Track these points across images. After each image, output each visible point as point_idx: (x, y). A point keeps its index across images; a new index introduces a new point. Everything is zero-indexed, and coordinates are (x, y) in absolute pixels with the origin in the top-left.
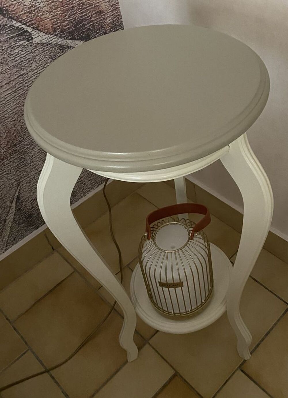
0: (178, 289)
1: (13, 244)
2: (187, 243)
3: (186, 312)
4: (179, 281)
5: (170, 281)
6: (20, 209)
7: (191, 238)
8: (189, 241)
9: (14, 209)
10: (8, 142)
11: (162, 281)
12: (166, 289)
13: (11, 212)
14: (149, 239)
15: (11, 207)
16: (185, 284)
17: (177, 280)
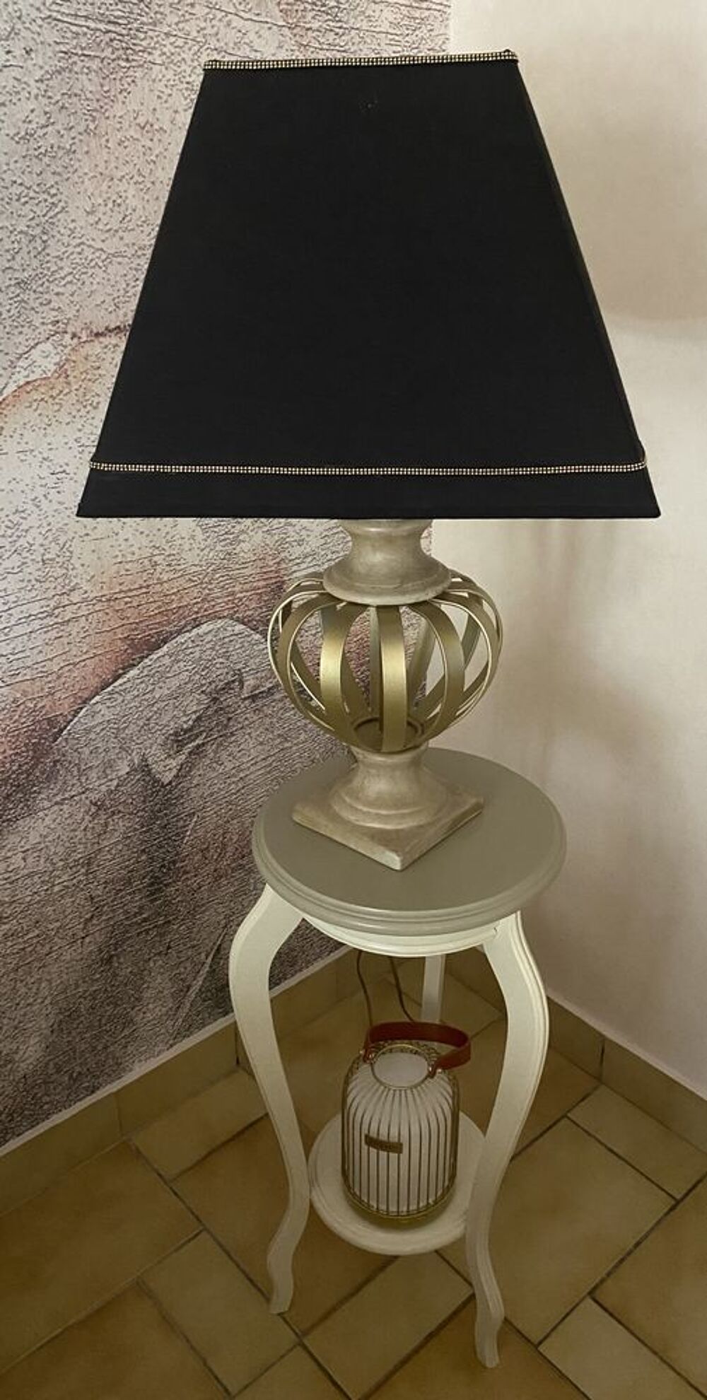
0: (393, 1156)
1: (184, 1037)
2: (423, 1082)
3: (398, 1212)
4: (396, 1140)
5: (383, 1137)
6: (214, 970)
7: (431, 1075)
8: (426, 1078)
9: (207, 969)
10: (237, 849)
11: (371, 1134)
12: (373, 1151)
13: (201, 973)
14: (365, 1061)
15: (204, 963)
16: (405, 1150)
17: (394, 1138)
